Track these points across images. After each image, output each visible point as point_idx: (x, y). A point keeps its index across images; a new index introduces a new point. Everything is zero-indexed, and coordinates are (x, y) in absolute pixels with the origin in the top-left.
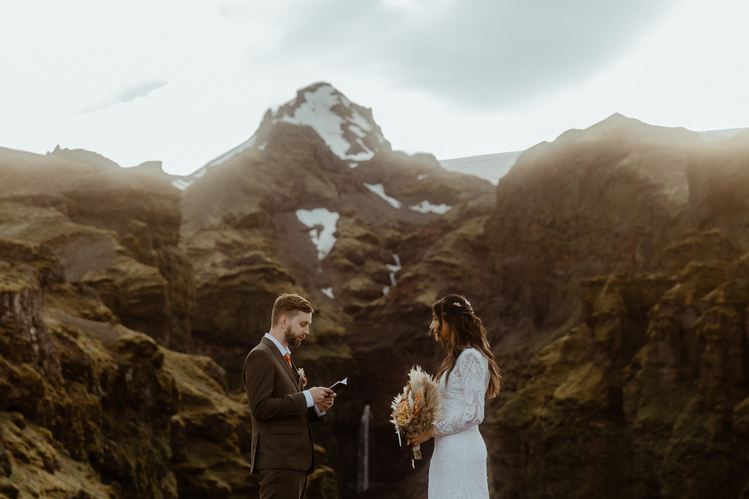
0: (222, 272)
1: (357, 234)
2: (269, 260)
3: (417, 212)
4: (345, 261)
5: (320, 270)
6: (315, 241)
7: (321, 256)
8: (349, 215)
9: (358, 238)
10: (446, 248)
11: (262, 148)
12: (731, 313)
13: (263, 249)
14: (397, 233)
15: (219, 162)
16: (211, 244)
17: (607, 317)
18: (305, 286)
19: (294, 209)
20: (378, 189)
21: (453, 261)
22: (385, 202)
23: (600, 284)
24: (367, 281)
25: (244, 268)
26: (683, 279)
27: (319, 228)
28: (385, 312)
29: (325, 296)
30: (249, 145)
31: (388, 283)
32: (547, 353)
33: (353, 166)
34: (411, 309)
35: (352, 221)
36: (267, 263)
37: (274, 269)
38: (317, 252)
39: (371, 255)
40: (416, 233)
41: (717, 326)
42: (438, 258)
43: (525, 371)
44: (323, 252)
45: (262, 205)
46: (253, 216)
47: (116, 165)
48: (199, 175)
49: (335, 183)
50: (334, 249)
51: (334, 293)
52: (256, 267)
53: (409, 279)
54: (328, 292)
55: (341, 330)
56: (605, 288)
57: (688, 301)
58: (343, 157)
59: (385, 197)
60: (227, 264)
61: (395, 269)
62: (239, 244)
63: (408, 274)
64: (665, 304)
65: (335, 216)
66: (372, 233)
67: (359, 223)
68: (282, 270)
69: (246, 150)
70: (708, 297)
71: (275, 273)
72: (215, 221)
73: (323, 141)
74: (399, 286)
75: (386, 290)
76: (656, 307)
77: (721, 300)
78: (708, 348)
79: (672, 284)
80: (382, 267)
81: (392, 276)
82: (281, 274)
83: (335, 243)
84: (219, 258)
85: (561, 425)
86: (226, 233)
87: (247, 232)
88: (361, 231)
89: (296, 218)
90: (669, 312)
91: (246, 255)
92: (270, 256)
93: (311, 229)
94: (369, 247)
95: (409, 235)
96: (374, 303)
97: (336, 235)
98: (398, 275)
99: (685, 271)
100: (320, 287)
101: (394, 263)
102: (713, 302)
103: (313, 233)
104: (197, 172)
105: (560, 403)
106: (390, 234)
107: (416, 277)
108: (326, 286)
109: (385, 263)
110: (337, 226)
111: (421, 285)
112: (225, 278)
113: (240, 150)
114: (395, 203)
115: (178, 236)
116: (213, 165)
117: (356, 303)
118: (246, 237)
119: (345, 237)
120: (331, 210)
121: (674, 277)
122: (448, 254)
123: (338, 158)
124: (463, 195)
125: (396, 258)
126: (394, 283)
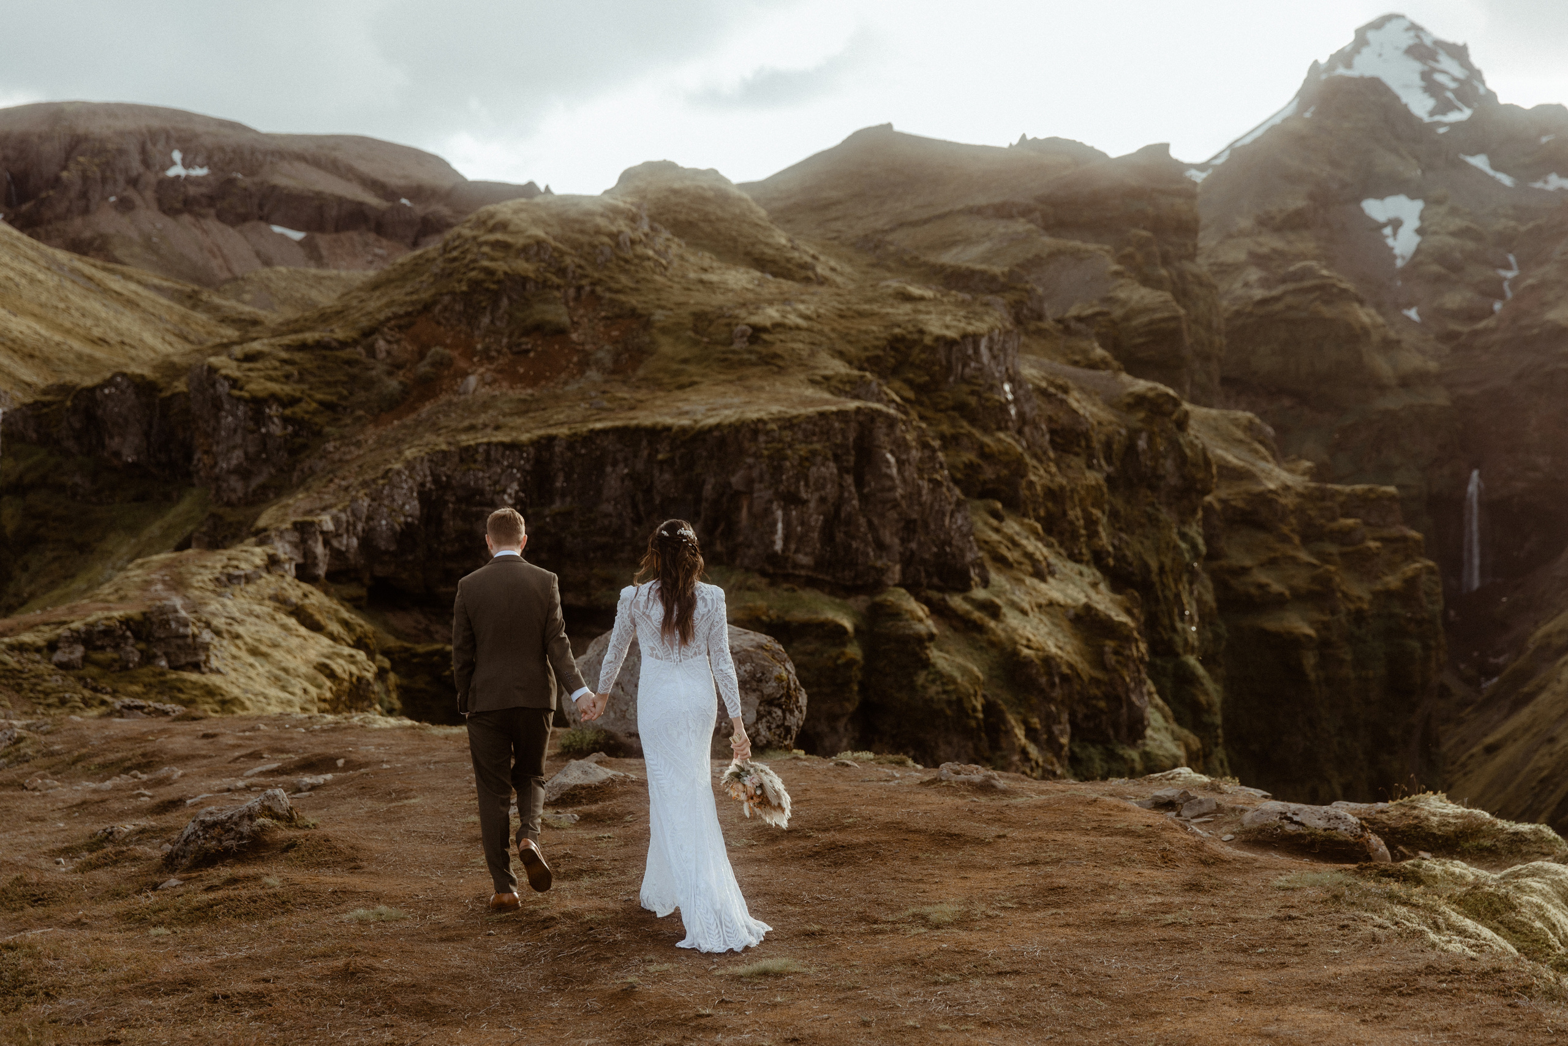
0: (1259, 293)
1: (1452, 228)
2: (1325, 272)
3: (1541, 191)
4: (1435, 268)
5: (1399, 283)
6: (1390, 242)
7: (1399, 263)
8: (1439, 202)
9: (1453, 234)
11: (1308, 115)
13: (1315, 258)
14: (1512, 223)
15: (1248, 140)
16: (1242, 256)
18: (1378, 306)
19: (1358, 200)
20: (1480, 162)
22: (1492, 178)
24: (1469, 294)
25: (1291, 286)
27: (1396, 224)
28: (1497, 336)
29: (1408, 319)
30: (1288, 113)
31: (1501, 296)
33: (1442, 130)
34: (1536, 331)
35: (1443, 210)
36: (1323, 277)
37: (1334, 285)
38: (1395, 257)
39: (1474, 257)
40: (1541, 221)
44: (1403, 257)
45: (1311, 196)
46: (1299, 213)
47: (1104, 155)
48: (1219, 161)
49: (1417, 158)
50: (1418, 251)
51: (1419, 314)
52: (1307, 283)
53: (1532, 288)
54: (1413, 314)
55: (1433, 366)
58: (1427, 119)
59: (1491, 172)
60: (1264, 283)
61: (1510, 274)
62: (1281, 254)
63: (1530, 281)
65: (1418, 205)
66: (1473, 226)
67: (1454, 212)
68: (1344, 285)
69: (1286, 120)
71: (1335, 290)
72: (1245, 223)
73: (1397, 98)
74: (1517, 298)
75: (1497, 306)
80: (1490, 273)
81: (1506, 285)
82: (1344, 291)
83: (1419, 245)
84: (1254, 274)
86: (1261, 239)
87: (1292, 236)
88: (1457, 223)
89: (1362, 211)
91: (1292, 269)
92: (1326, 267)
93: (1385, 225)
94: (1470, 245)
95: (1531, 225)
96: (1481, 325)
97: (1420, 231)
98: (1514, 283)
100: (1399, 307)
101: (1508, 267)
103: (1388, 231)
104: (1216, 157)
106: (1500, 224)
107: (1543, 285)
108: (1409, 306)
109: (1495, 267)
110: (1422, 218)
111: (1551, 296)
112: (1264, 302)
113: (1278, 120)
114: (1506, 180)
115: (1195, 246)
116: (1238, 144)
117: (1454, 326)
118: (1289, 242)
119: (1435, 233)
120: (1412, 197)
123: (1420, 120)
125: (1512, 258)
126: (1509, 294)
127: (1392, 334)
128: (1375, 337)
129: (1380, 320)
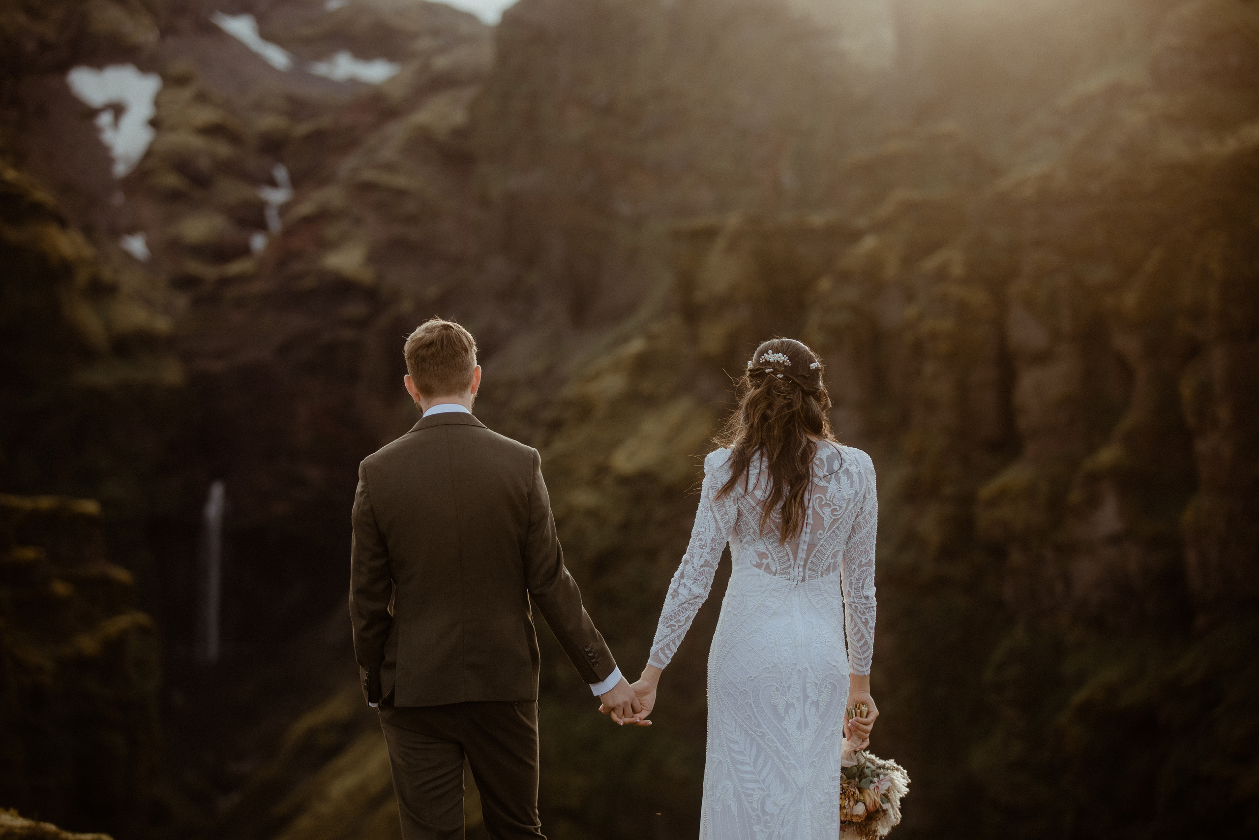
1: (199, 122)
3: (326, 79)
4: (171, 180)
5: (119, 199)
6: (108, 136)
7: (121, 169)
8: (182, 81)
9: (201, 131)
10: (388, 153)
12: (978, 297)
14: (284, 122)
17: (723, 303)
18: (88, 231)
19: (64, 67)
20: (242, 28)
21: (400, 181)
22: (258, 55)
23: (709, 234)
24: (219, 222)
26: (880, 227)
27: (118, 109)
28: (256, 287)
29: (130, 253)
31: (263, 226)
32: (597, 375)
34: (310, 282)
35: (186, 94)
38: (113, 160)
39: (227, 168)
40: (325, 122)
41: (946, 325)
42: (369, 175)
43: (548, 415)
44: (126, 162)
49: (154, 13)
50: (149, 153)
51: (147, 246)
53: (308, 221)
54: (137, 245)
55: (162, 324)
56: (721, 243)
57: (891, 269)
59: (257, 45)
61: (277, 197)
63: (306, 209)
64: (844, 277)
65: (152, 84)
66: (229, 120)
67: (202, 98)
70: (930, 264)
74: (289, 231)
75: (258, 242)
76: (825, 284)
77: (957, 270)
78: (929, 368)
79: (855, 236)
80: (248, 192)
85: (625, 527)
88: (206, 115)
89: (67, 86)
90: (851, 294)
93: (101, 110)
94: (223, 149)
95: (310, 126)
96: (232, 269)
97: (154, 123)
98: (284, 209)
99: (885, 210)
100: (117, 232)
101: (275, 185)
102: (941, 275)
103: (105, 119)
105: (625, 480)
106: (268, 122)
107: (322, 216)
108: (132, 232)
109: (256, 183)
110: (156, 103)
111: (332, 231)
114: (277, 57)
117: (195, 267)
119: (175, 127)
121: (861, 222)
122: (390, 167)
124: (424, 44)
125: (281, 173)
126: (275, 224)
127: (107, 274)
128: (82, 276)
129: (88, 252)
